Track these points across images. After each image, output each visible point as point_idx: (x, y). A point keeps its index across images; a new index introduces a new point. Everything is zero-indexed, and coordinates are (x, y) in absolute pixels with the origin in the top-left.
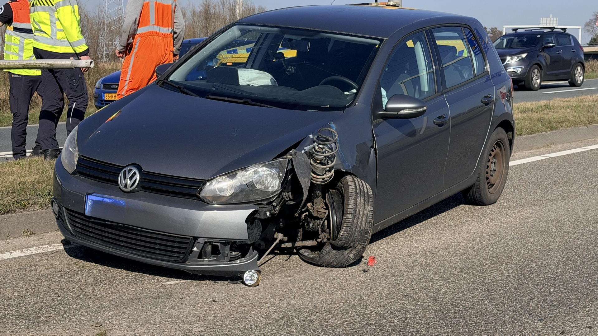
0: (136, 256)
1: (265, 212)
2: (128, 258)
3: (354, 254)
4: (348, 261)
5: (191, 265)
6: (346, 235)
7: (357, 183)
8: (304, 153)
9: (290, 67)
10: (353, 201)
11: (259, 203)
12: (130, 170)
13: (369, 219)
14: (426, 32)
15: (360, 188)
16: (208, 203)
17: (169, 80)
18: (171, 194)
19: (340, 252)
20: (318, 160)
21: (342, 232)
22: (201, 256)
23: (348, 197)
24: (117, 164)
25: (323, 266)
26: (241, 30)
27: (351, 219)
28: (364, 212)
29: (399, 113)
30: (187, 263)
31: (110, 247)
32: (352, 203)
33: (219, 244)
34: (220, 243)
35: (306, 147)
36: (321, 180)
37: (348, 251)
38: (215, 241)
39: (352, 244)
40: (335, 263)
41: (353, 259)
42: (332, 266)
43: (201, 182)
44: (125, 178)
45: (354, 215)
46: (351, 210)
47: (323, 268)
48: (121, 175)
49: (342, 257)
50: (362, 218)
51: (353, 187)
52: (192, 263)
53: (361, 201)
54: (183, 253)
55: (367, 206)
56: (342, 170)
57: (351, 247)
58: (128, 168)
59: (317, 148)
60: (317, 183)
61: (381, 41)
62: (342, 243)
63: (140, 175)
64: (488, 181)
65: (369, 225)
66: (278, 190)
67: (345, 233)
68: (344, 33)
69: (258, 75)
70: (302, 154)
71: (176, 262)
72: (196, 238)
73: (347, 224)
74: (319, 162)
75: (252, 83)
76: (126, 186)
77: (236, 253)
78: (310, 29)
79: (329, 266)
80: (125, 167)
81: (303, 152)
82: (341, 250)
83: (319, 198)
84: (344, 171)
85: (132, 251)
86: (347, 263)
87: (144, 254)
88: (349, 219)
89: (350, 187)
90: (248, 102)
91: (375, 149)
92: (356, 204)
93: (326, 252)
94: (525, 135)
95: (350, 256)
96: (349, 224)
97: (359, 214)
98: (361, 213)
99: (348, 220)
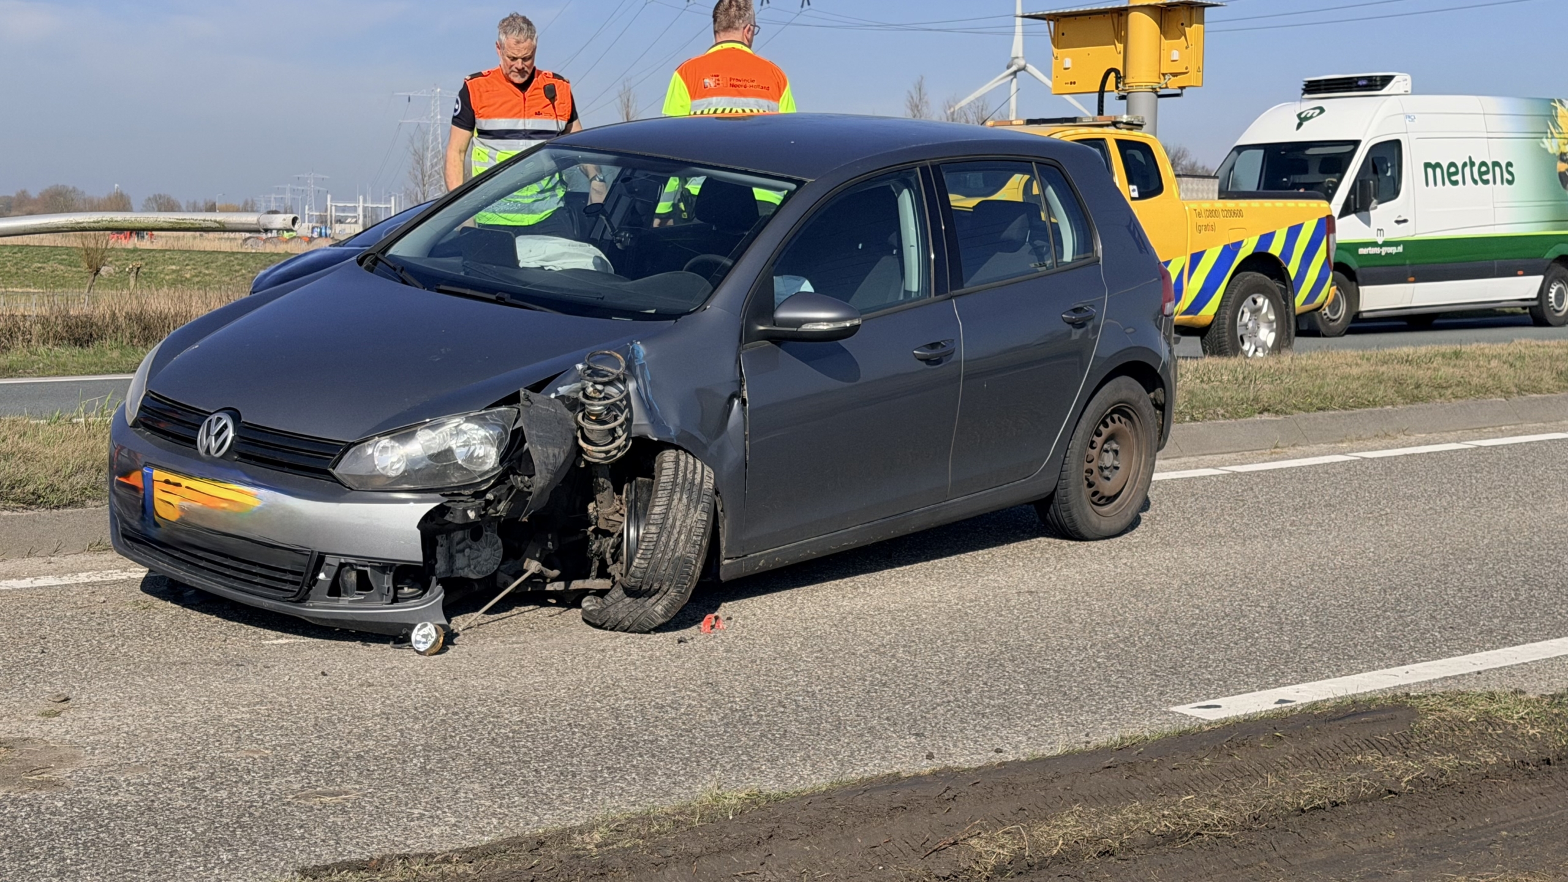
0: (222, 588)
1: (465, 511)
2: (209, 590)
3: (664, 606)
4: (653, 620)
5: (314, 607)
6: (643, 566)
7: (682, 464)
8: (556, 397)
9: (623, 234)
10: (664, 499)
11: (455, 492)
12: (219, 419)
13: (694, 538)
14: (924, 170)
15: (685, 475)
16: (349, 488)
17: (387, 255)
18: (286, 469)
19: (638, 600)
20: (593, 415)
21: (637, 560)
22: (335, 590)
23: (657, 491)
24: (201, 408)
25: (606, 629)
26: (555, 158)
27: (655, 536)
28: (684, 521)
29: (799, 330)
30: (309, 603)
31: (182, 569)
32: (661, 503)
33: (368, 569)
34: (371, 566)
35: (562, 386)
36: (603, 455)
37: (653, 599)
38: (359, 563)
39: (656, 586)
40: (627, 623)
41: (663, 616)
42: (621, 628)
43: (338, 448)
44: (208, 434)
45: (662, 527)
46: (656, 517)
47: (606, 632)
48: (203, 431)
49: (641, 611)
50: (680, 533)
51: (671, 472)
52: (317, 603)
53: (680, 500)
54: (297, 583)
55: (692, 510)
56: (650, 437)
57: (657, 591)
58: (216, 416)
59: (590, 390)
60: (593, 460)
61: (800, 184)
62: (636, 582)
63: (234, 431)
64: (1093, 489)
65: (693, 549)
66: (494, 469)
67: (642, 561)
68: (733, 167)
69: (566, 249)
70: (550, 399)
71: (284, 600)
72: (321, 558)
73: (646, 544)
74: (594, 418)
75: (549, 265)
76: (208, 451)
77: (411, 590)
78: (672, 158)
79: (618, 628)
80: (211, 414)
81: (553, 396)
82: (640, 597)
83: (606, 493)
84: (656, 439)
85: (217, 577)
86: (650, 624)
87: (235, 585)
88: (651, 536)
89: (664, 472)
90: (503, 299)
91: (744, 402)
92: (669, 506)
93: (611, 600)
94: (1335, 409)
95: (656, 609)
96: (651, 544)
97: (673, 526)
98: (678, 523)
99: (648, 536)
